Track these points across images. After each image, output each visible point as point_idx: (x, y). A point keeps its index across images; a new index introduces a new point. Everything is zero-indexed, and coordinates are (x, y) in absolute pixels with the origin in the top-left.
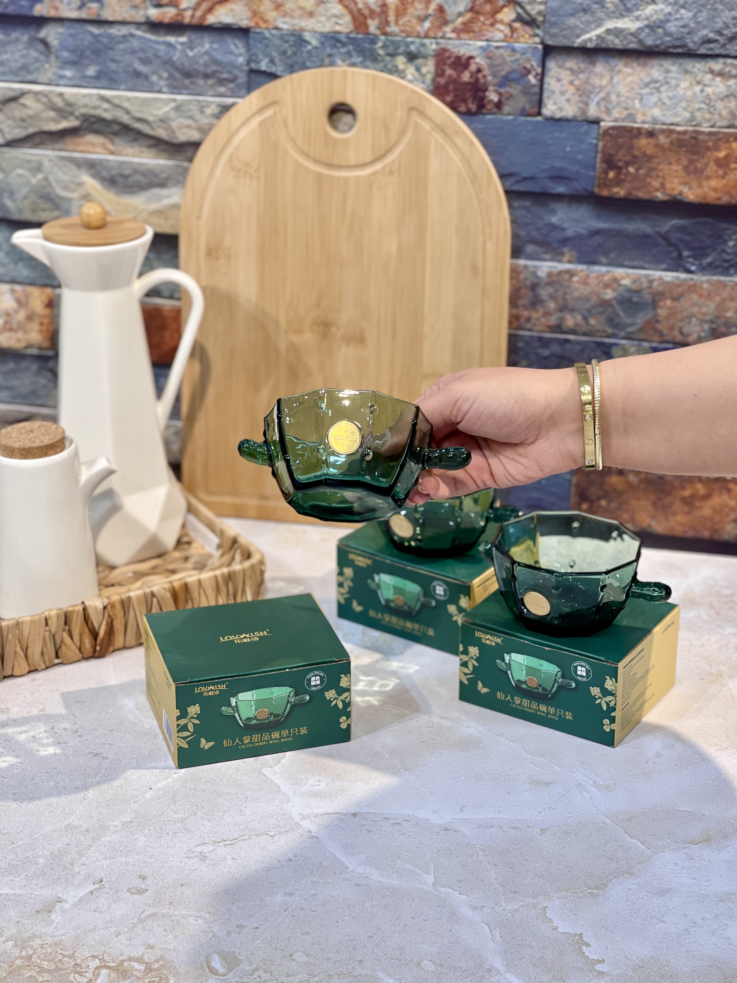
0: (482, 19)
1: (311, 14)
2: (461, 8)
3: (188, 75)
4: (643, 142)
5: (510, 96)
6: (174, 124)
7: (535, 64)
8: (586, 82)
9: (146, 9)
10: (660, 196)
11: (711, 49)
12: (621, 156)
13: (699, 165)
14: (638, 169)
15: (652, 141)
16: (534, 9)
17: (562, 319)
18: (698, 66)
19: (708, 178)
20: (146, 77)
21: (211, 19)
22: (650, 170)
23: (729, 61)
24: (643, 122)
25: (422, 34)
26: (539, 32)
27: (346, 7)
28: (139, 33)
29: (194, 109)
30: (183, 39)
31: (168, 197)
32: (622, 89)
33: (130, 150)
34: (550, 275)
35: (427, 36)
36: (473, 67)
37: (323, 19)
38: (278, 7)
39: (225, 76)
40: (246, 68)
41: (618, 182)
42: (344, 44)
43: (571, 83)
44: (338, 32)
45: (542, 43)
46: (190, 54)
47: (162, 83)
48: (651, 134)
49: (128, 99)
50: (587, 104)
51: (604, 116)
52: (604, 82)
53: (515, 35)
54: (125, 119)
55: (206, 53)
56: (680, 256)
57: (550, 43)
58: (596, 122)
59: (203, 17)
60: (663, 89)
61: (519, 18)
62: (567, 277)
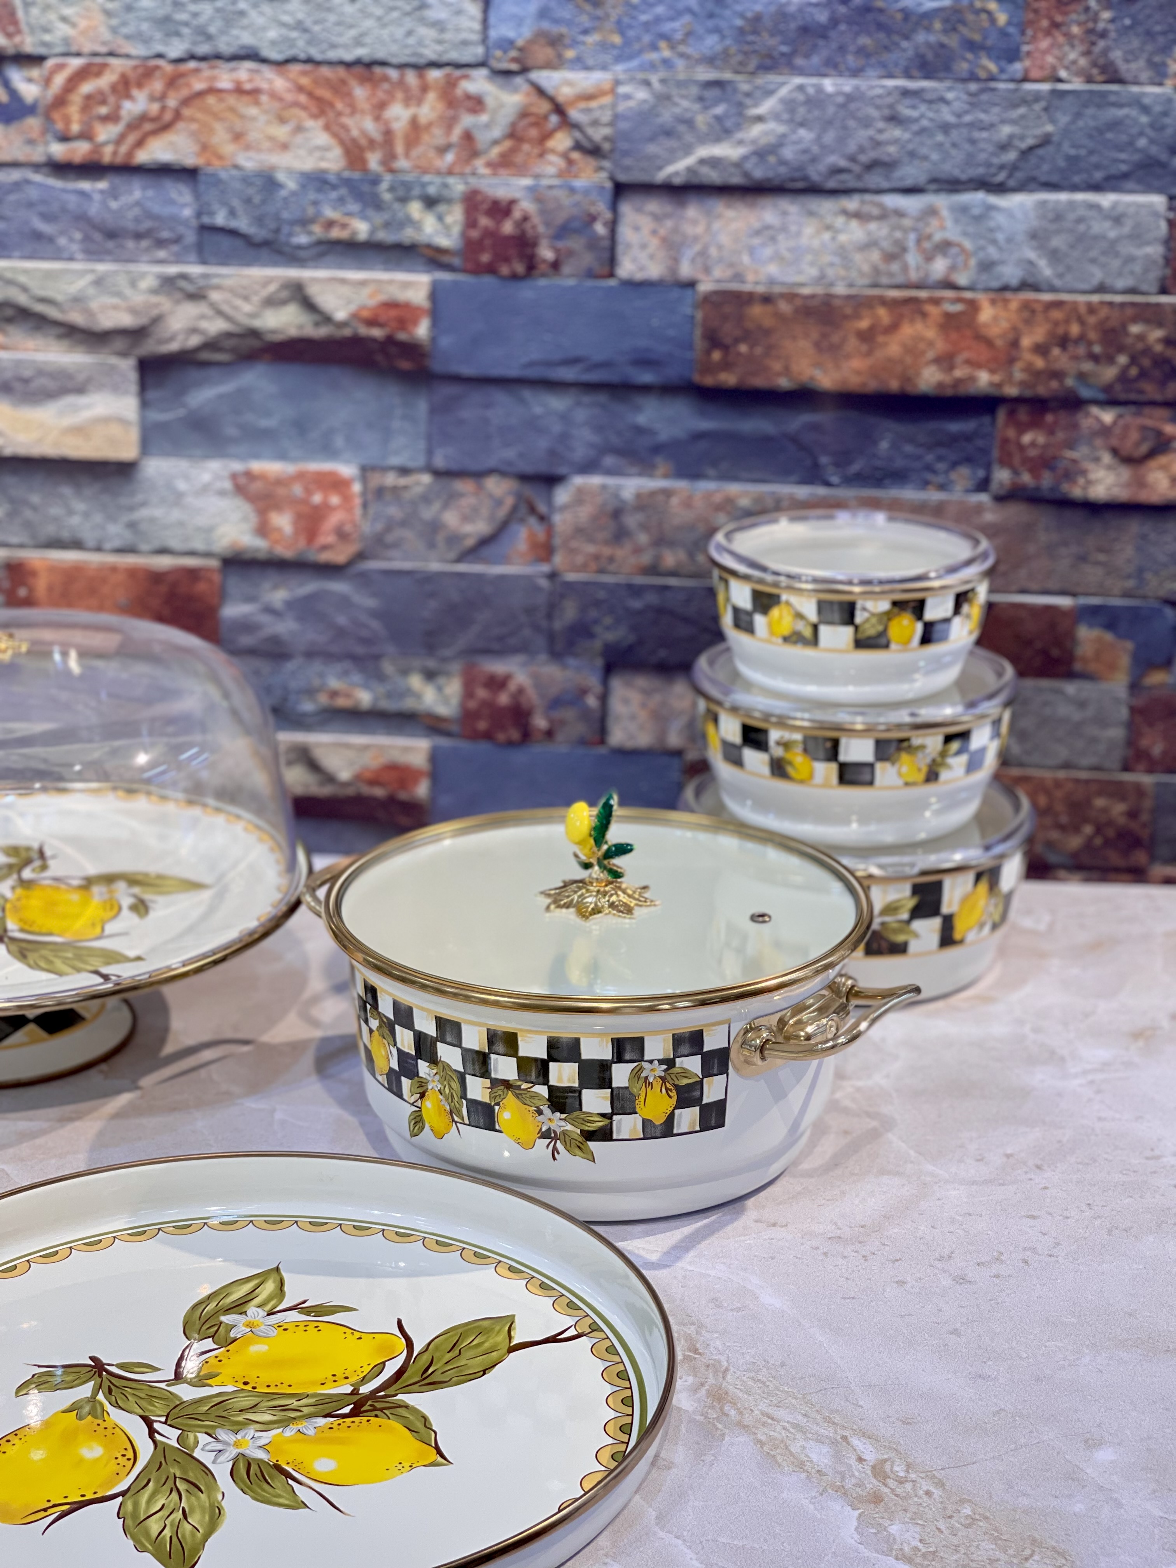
0: (526, 147)
1: (285, 147)
2: (497, 132)
3: (112, 234)
4: (757, 310)
5: (571, 253)
6: (94, 305)
7: (602, 208)
8: (675, 230)
9: (46, 144)
10: (784, 383)
11: (843, 182)
12: (728, 330)
13: (835, 338)
14: (752, 347)
15: (769, 309)
16: (598, 134)
17: (658, 558)
18: (826, 206)
19: (848, 357)
20: (51, 240)
21: (142, 157)
22: (770, 348)
23: (868, 197)
24: (757, 283)
25: (444, 170)
26: (607, 164)
27: (335, 135)
28: (38, 178)
29: (122, 281)
30: (102, 185)
31: (88, 407)
32: (724, 239)
33: (31, 343)
34: (638, 496)
35: (450, 173)
36: (517, 214)
37: (302, 152)
38: (238, 137)
39: (165, 234)
40: (194, 223)
41: (726, 365)
42: (334, 187)
43: (654, 232)
44: (324, 172)
45: (612, 178)
46: (114, 205)
47: (75, 247)
48: (767, 299)
49: (26, 271)
50: (676, 260)
51: (700, 276)
52: (699, 229)
53: (574, 169)
54: (22, 299)
55: (138, 203)
56: (816, 465)
57: (623, 178)
58: (691, 284)
59: (130, 154)
60: (781, 237)
61: (578, 146)
62: (661, 498)
